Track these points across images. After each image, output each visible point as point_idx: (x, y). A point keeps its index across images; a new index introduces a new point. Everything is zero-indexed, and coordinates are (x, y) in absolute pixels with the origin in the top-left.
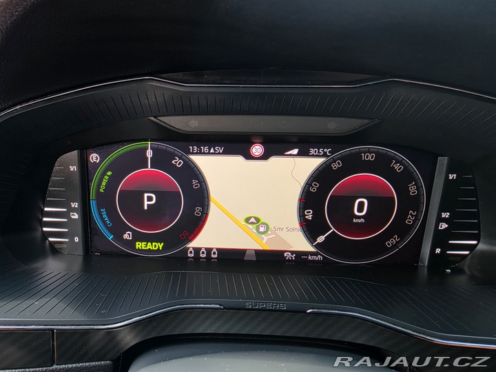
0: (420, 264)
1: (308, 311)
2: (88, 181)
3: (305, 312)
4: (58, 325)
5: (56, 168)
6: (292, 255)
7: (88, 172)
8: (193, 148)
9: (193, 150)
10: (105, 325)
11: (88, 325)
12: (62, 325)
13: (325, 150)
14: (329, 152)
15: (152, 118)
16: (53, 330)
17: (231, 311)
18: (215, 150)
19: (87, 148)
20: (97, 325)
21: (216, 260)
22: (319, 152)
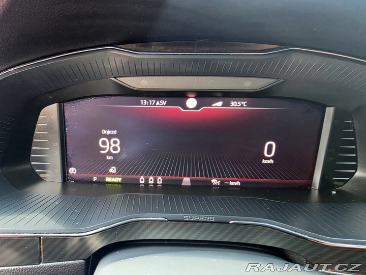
0: (312, 187)
1: (231, 222)
2: (65, 127)
3: (228, 223)
4: (43, 233)
5: (41, 117)
6: (218, 181)
7: (64, 120)
8: (143, 102)
9: (143, 103)
10: (79, 233)
11: (66, 233)
12: (46, 233)
13: (242, 103)
14: (246, 104)
15: (113, 79)
16: (40, 237)
17: (173, 222)
18: (160, 103)
19: (64, 102)
20: (73, 233)
21: (161, 186)
22: (237, 104)
